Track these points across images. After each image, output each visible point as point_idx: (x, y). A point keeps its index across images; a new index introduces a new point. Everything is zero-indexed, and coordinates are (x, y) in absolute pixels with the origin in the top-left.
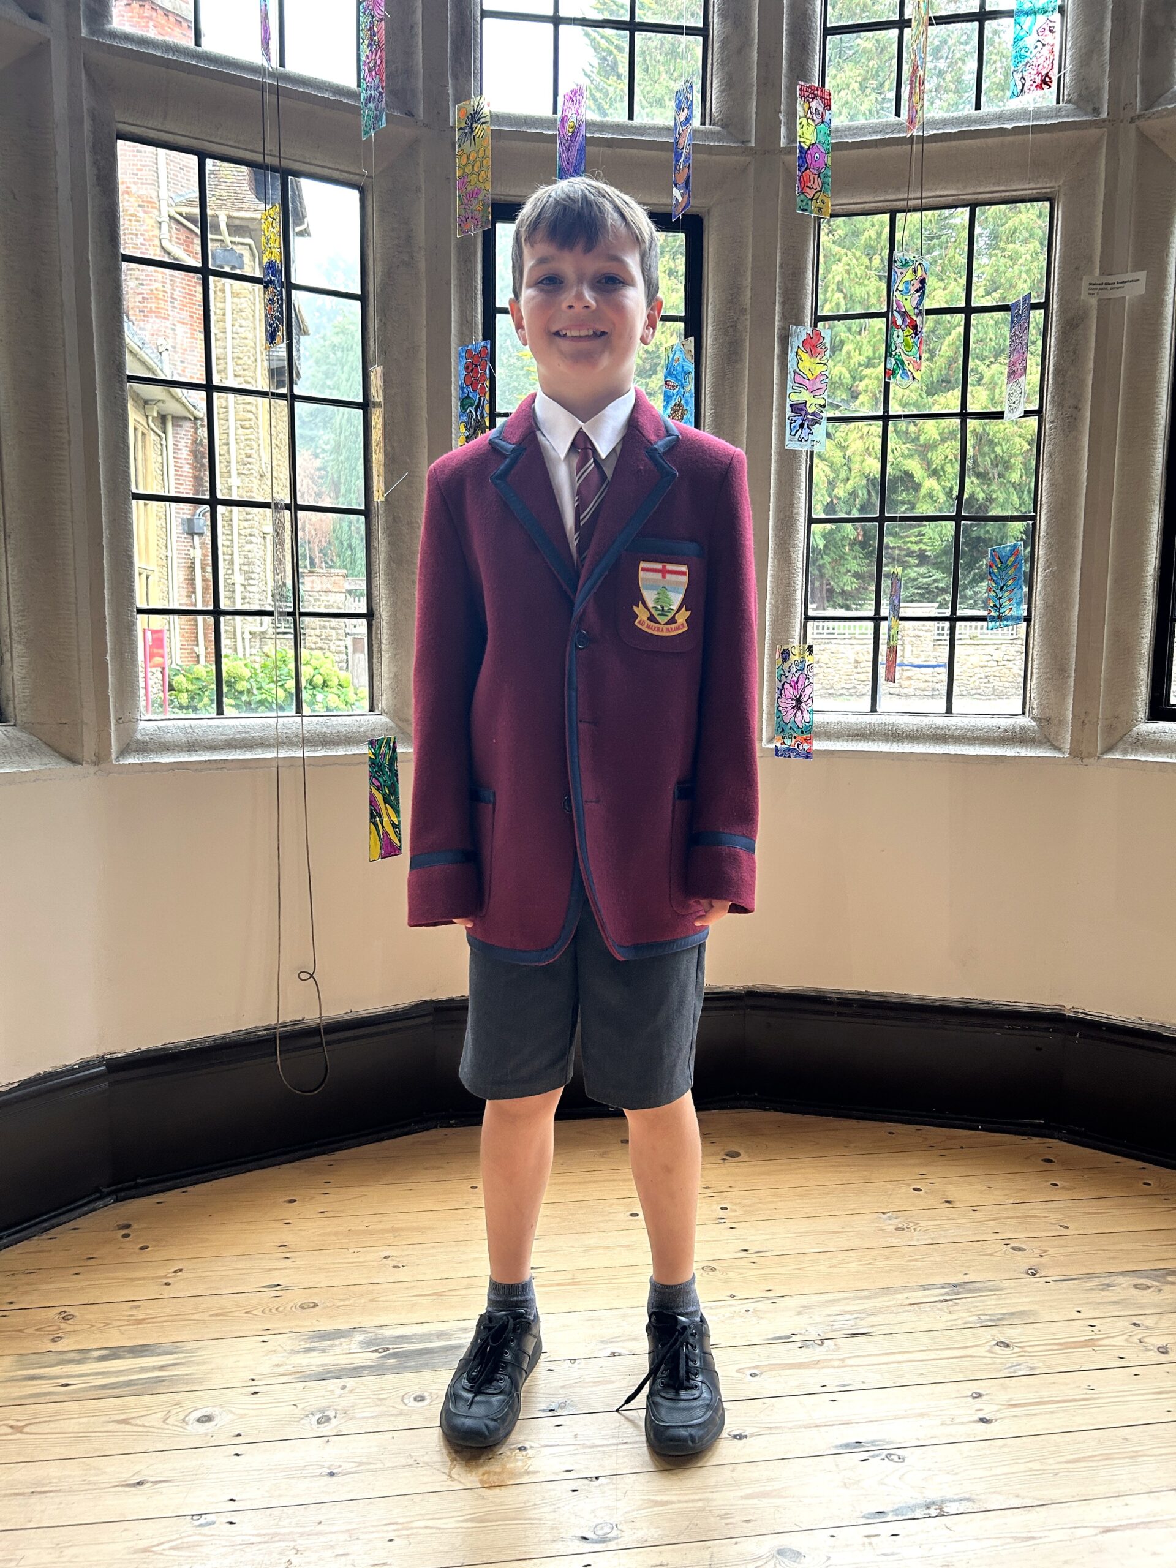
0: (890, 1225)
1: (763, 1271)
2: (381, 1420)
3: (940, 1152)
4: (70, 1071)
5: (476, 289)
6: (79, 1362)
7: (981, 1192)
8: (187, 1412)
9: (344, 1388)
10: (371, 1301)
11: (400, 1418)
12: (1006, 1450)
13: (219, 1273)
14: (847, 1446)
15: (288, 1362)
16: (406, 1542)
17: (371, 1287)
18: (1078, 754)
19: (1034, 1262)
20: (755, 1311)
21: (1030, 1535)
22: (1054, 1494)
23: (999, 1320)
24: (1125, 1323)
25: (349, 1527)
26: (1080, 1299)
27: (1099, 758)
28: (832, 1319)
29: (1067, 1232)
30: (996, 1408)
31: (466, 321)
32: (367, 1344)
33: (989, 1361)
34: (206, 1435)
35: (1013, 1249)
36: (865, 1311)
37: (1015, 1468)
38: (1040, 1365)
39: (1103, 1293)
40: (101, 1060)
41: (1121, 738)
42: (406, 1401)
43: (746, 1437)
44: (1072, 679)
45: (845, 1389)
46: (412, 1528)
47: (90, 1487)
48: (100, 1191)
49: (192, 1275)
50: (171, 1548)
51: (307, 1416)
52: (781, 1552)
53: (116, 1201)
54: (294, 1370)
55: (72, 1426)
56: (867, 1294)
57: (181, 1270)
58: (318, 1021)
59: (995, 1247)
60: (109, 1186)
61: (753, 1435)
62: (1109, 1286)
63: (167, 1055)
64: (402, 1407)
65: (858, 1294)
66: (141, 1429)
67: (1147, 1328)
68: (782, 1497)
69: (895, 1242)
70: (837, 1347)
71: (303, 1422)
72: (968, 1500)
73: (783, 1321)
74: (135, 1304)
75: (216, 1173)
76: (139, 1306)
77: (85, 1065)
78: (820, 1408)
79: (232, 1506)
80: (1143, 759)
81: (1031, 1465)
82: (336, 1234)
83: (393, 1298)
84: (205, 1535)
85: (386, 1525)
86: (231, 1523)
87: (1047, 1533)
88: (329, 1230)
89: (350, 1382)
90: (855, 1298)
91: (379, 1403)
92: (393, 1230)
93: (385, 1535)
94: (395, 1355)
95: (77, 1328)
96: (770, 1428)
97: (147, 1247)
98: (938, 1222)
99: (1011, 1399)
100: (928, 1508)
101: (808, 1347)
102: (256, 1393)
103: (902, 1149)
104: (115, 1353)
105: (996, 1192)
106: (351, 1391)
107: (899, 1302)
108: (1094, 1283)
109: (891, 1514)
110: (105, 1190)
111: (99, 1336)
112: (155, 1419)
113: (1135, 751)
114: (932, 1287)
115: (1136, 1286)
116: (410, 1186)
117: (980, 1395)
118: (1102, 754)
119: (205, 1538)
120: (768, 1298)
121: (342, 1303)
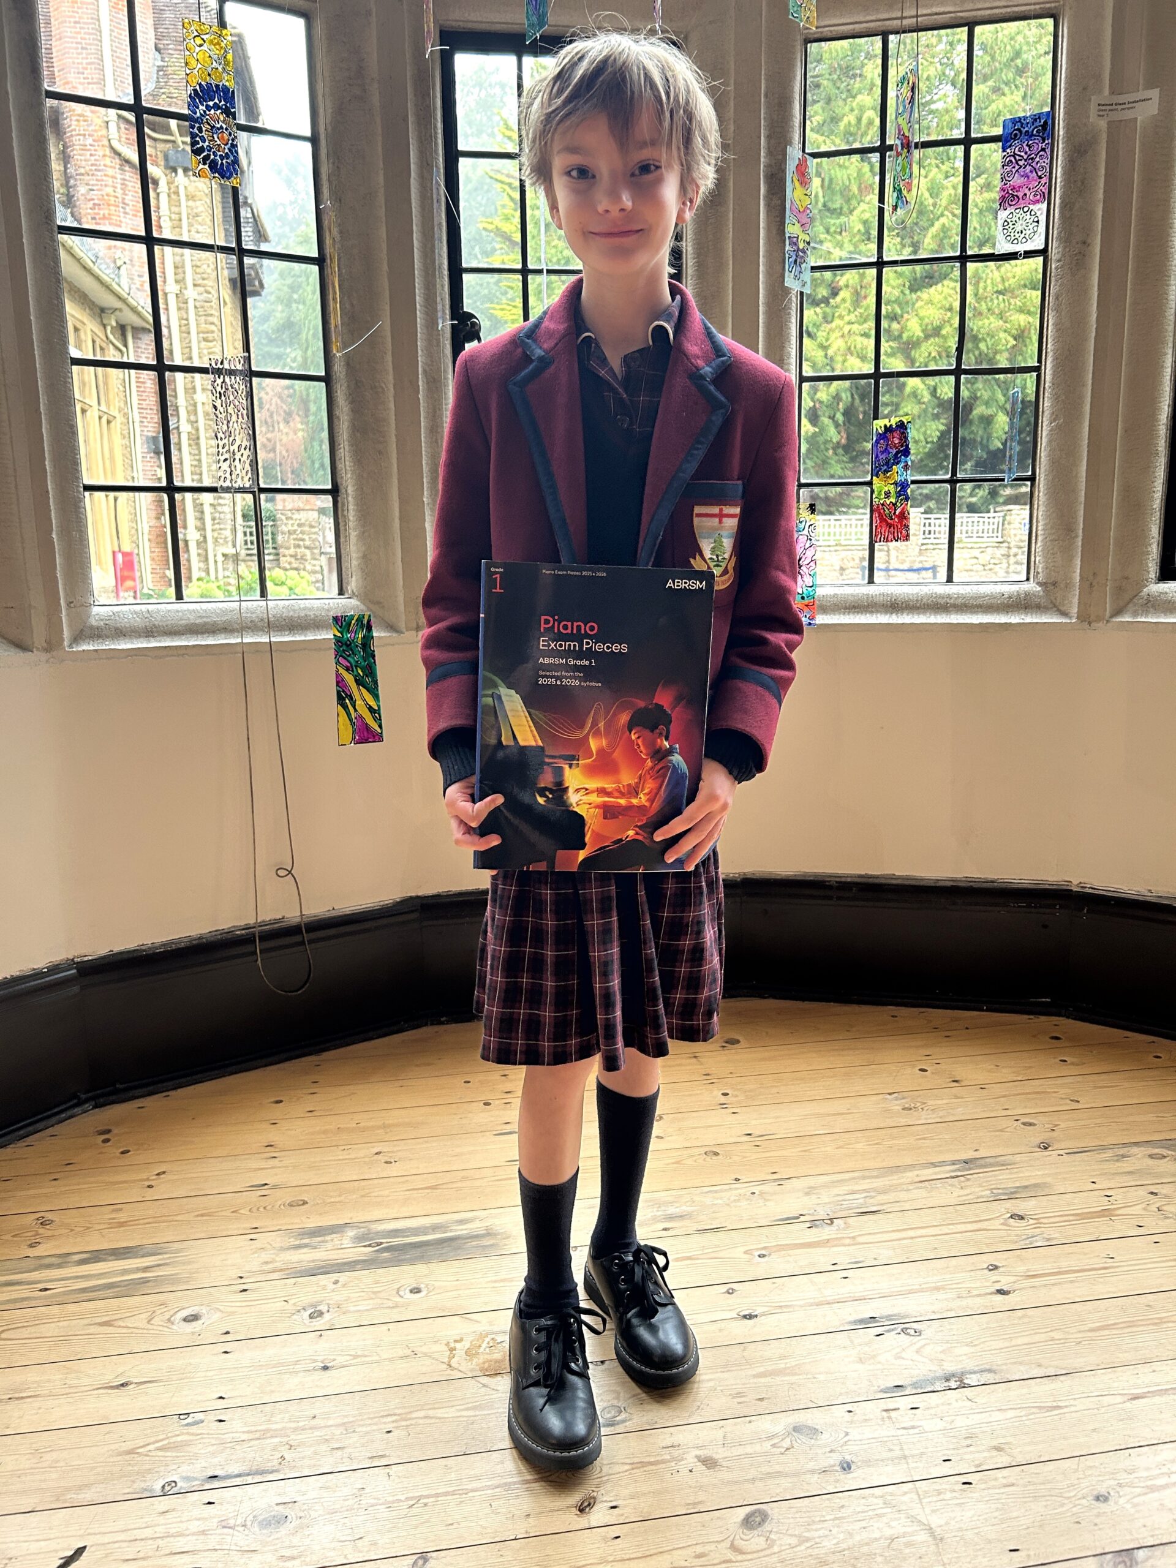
0: (896, 1106)
1: (768, 1155)
2: (375, 1312)
3: (945, 1033)
4: (37, 975)
5: (435, 127)
6: (59, 1266)
7: (990, 1071)
8: (172, 1312)
9: (336, 1282)
10: (363, 1196)
11: (395, 1310)
12: (1025, 1320)
13: (204, 1174)
14: (861, 1321)
15: (277, 1259)
16: (404, 1433)
17: (363, 1183)
18: (1086, 618)
19: (1045, 1136)
20: (761, 1193)
21: (1055, 1404)
22: (1078, 1363)
23: (1012, 1193)
24: (1142, 1192)
25: (346, 1420)
26: (1094, 1170)
27: (1108, 621)
28: (840, 1198)
29: (1079, 1106)
30: (1013, 1279)
31: (426, 165)
32: (359, 1239)
33: (1003, 1233)
34: (193, 1333)
35: (1024, 1124)
36: (874, 1190)
37: (1037, 1338)
38: (1056, 1235)
39: (1119, 1164)
40: (71, 963)
41: (1131, 600)
42: (401, 1293)
43: (756, 1316)
44: (1080, 538)
45: (857, 1266)
46: (410, 1419)
47: (72, 1390)
48: (79, 1098)
49: (176, 1177)
50: (158, 1449)
51: (299, 1311)
52: (797, 1429)
53: (95, 1107)
54: (284, 1267)
55: (50, 1330)
56: (875, 1173)
57: (164, 1173)
58: (298, 919)
59: (1004, 1123)
60: (88, 1092)
61: (763, 1314)
62: (1123, 1156)
63: (141, 956)
64: (398, 1299)
65: (867, 1173)
66: (125, 1330)
67: (1165, 1196)
68: (796, 1374)
69: (903, 1121)
70: (847, 1226)
71: (295, 1317)
72: (989, 1371)
73: (791, 1202)
74: (117, 1207)
75: (199, 1076)
76: (121, 1209)
77: (54, 969)
78: (833, 1286)
79: (221, 1404)
80: (1155, 620)
81: (1052, 1334)
82: (325, 1132)
83: (386, 1193)
84: (193, 1434)
85: (383, 1416)
86: (221, 1421)
87: (1072, 1402)
88: (318, 1128)
89: (343, 1277)
90: (864, 1178)
91: (373, 1296)
92: (384, 1126)
93: (383, 1426)
94: (388, 1249)
95: (56, 1233)
96: (781, 1307)
97: (128, 1151)
98: (945, 1101)
99: (1028, 1270)
100: (948, 1380)
101: (816, 1226)
102: (245, 1290)
103: (907, 1032)
104: (96, 1256)
105: (1004, 1070)
106: (344, 1286)
107: (909, 1180)
108: (1109, 1154)
109: (909, 1388)
110: (83, 1096)
111: (79, 1239)
112: (140, 1321)
113: (1146, 612)
114: (942, 1164)
115: (1151, 1156)
116: (401, 1083)
117: (996, 1268)
118: (1111, 617)
119: (191, 1437)
120: (775, 1180)
121: (333, 1200)
